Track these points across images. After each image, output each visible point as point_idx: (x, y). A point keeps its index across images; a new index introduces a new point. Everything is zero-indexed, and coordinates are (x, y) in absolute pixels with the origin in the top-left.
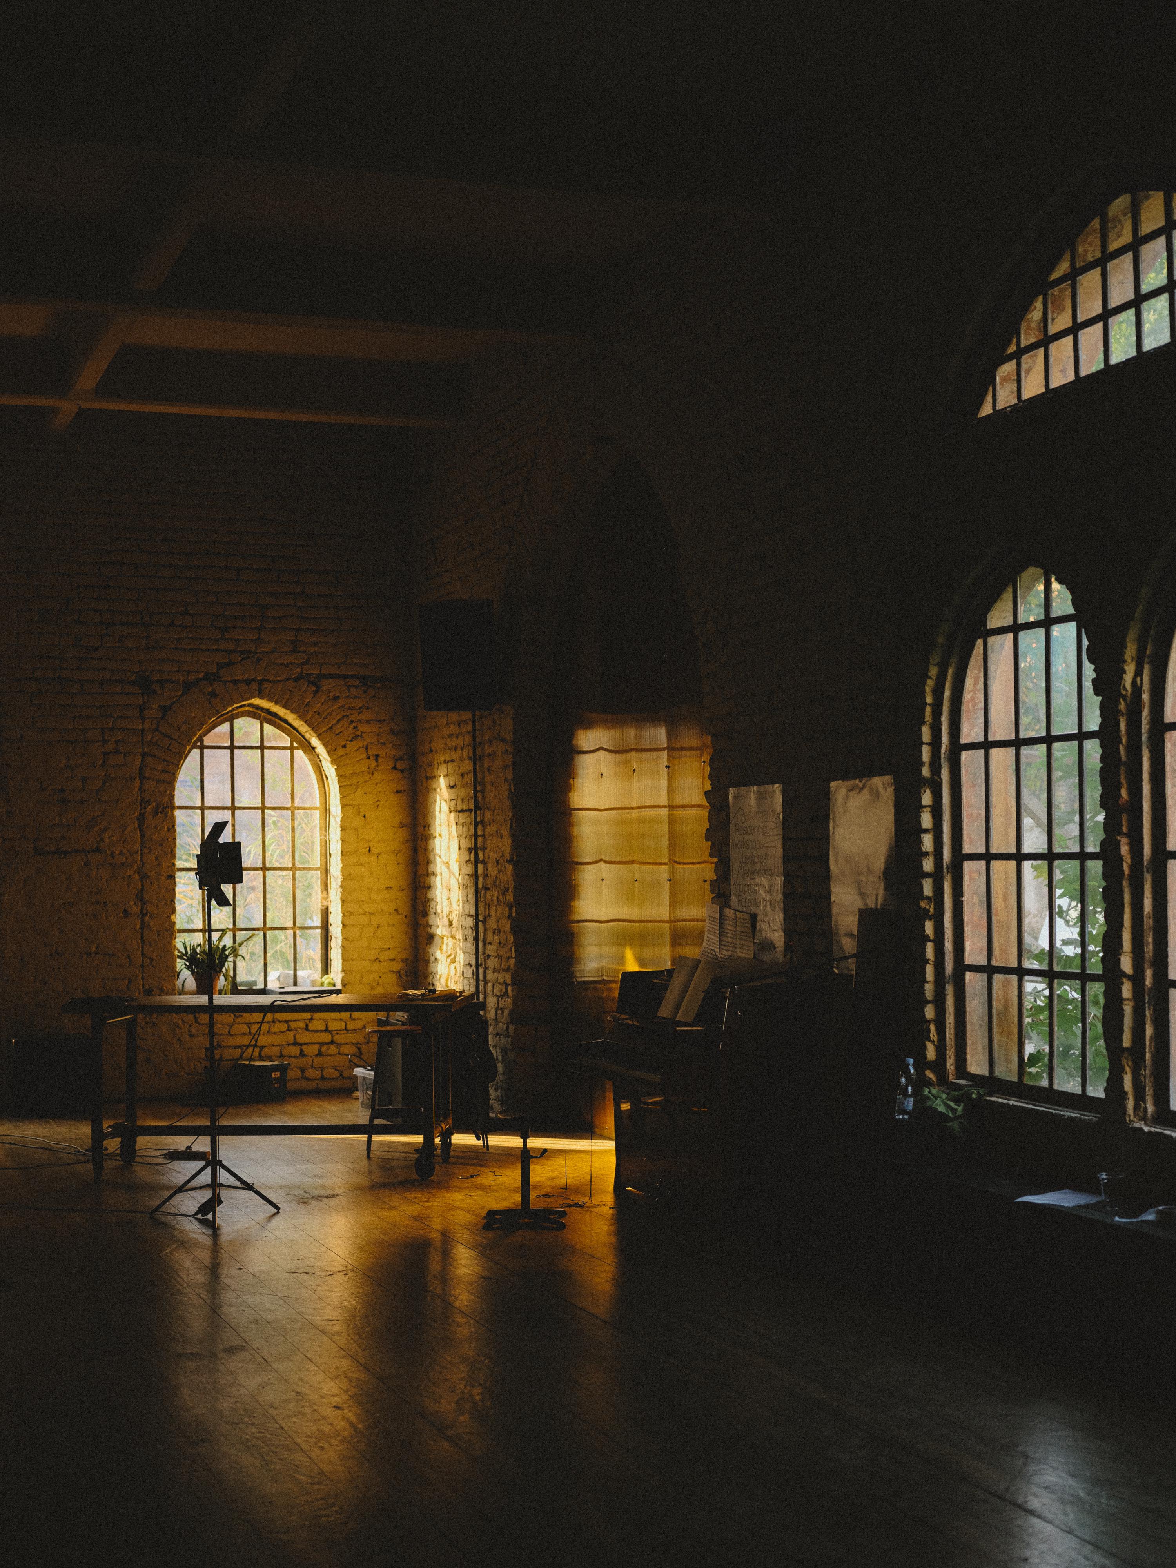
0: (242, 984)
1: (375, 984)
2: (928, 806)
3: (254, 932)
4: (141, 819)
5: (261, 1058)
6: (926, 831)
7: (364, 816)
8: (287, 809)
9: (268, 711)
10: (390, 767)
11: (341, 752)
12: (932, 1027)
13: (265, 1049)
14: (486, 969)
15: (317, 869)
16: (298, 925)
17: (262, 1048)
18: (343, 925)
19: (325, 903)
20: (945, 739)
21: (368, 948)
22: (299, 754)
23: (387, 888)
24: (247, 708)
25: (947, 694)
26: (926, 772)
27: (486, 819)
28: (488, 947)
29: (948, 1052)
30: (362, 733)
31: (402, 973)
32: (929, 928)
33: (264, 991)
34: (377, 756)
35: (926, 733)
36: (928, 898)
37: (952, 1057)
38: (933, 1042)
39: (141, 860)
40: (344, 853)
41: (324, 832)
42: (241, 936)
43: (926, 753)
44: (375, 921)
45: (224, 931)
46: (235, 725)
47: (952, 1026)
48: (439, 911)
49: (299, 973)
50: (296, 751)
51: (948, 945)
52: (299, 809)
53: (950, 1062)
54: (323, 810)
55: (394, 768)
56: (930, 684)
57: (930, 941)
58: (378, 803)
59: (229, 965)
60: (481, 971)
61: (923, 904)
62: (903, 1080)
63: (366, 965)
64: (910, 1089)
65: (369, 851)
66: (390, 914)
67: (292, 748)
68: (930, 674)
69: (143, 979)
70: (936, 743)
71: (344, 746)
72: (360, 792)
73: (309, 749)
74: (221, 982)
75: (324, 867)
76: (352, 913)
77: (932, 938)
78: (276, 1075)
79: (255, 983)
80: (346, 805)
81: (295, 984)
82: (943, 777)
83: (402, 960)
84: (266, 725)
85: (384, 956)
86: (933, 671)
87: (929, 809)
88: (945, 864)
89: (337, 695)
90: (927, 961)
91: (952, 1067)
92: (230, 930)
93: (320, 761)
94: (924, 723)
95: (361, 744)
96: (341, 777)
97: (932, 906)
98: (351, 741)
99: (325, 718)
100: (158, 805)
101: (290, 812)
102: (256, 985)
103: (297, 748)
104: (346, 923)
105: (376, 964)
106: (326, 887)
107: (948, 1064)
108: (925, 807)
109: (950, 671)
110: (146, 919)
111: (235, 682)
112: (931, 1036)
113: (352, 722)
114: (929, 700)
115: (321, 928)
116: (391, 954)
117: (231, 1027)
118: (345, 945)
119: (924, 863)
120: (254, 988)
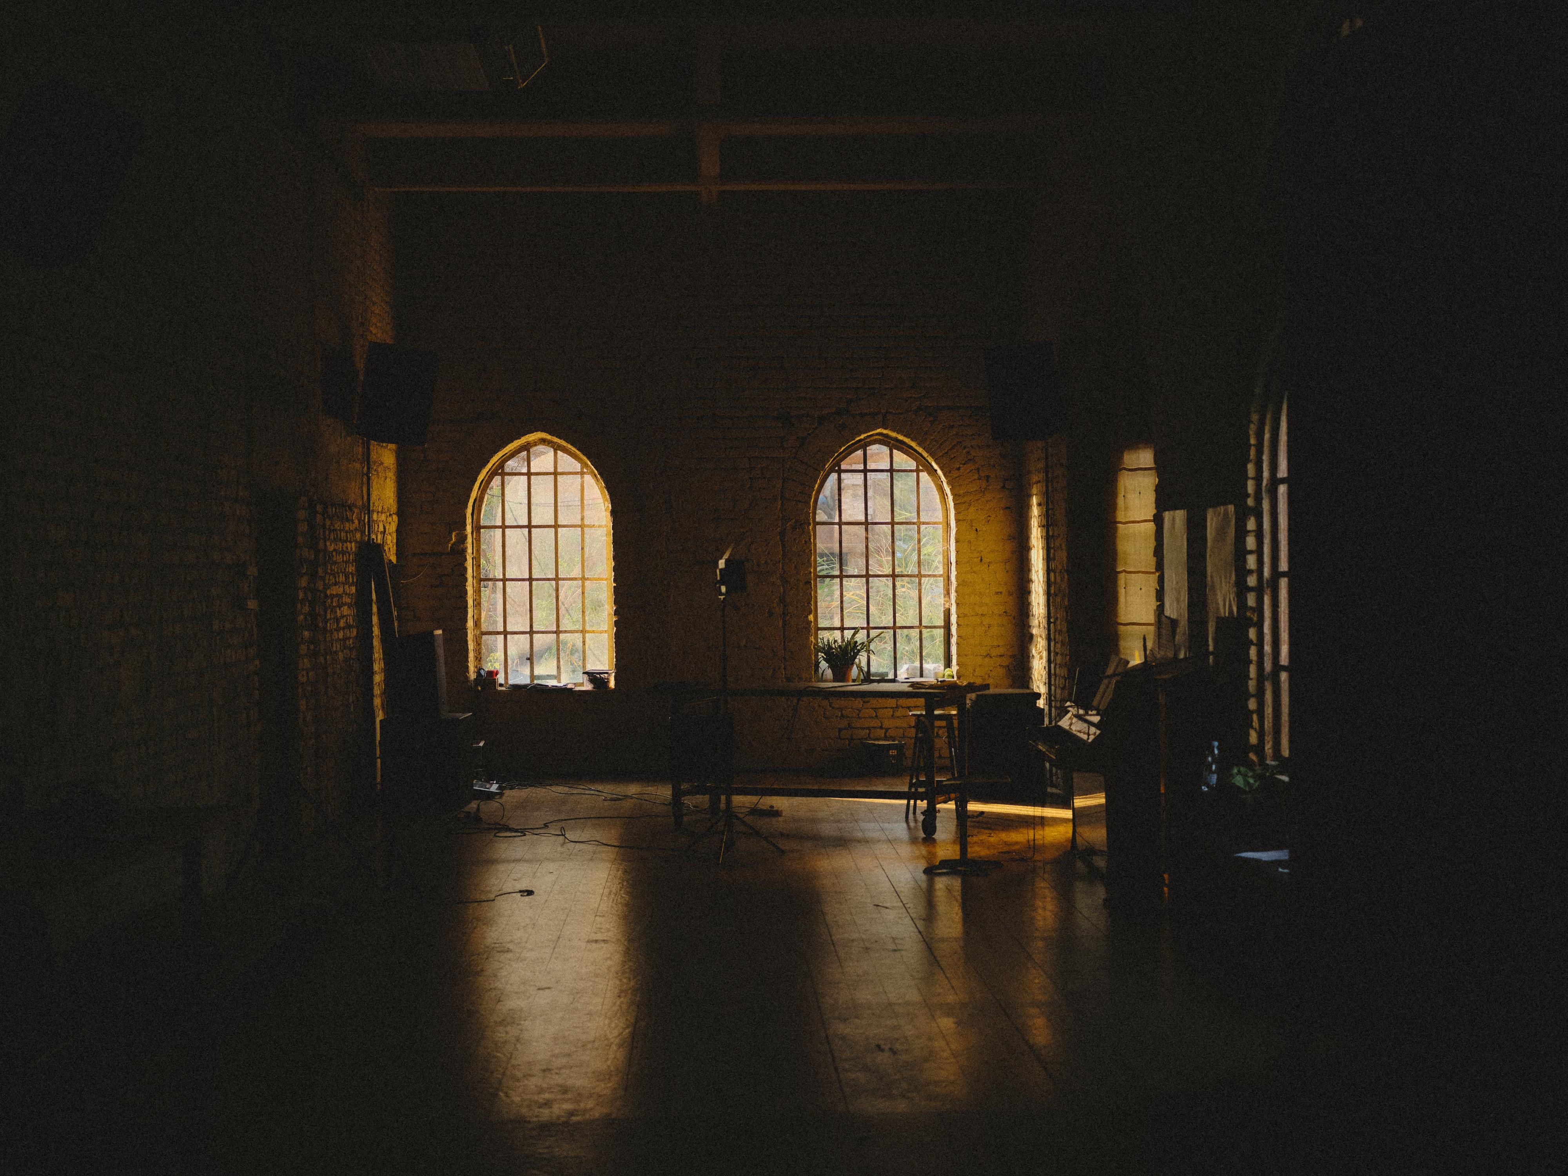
0: (875, 675)
1: (987, 676)
2: (1253, 531)
3: (884, 630)
4: (782, 534)
5: (886, 738)
6: (1251, 552)
7: (977, 530)
8: (914, 523)
9: (896, 440)
10: (999, 487)
11: (955, 474)
12: (1255, 717)
13: (890, 731)
14: (1056, 664)
15: (940, 576)
16: (923, 624)
17: (887, 730)
18: (958, 625)
19: (947, 606)
20: (1266, 474)
21: (980, 644)
22: (924, 476)
23: (997, 593)
24: (877, 437)
25: (1267, 436)
26: (1250, 502)
27: (1055, 534)
28: (1057, 644)
29: (1266, 738)
30: (974, 456)
31: (1010, 667)
32: (1252, 634)
33: (894, 681)
34: (988, 477)
35: (1251, 468)
36: (1251, 608)
37: (1271, 743)
38: (1255, 730)
39: (783, 569)
40: (958, 563)
41: (946, 544)
42: (873, 633)
43: (1251, 487)
44: (987, 621)
45: (856, 630)
46: (868, 452)
47: (1270, 716)
48: (1034, 613)
49: (925, 666)
50: (921, 474)
51: (1267, 648)
52: (924, 523)
53: (1268, 747)
54: (945, 524)
55: (1004, 487)
56: (1253, 429)
57: (1254, 644)
58: (989, 518)
59: (862, 658)
60: (1052, 666)
61: (1248, 614)
62: (1210, 759)
63: (979, 660)
64: (1214, 767)
65: (981, 560)
66: (1000, 615)
67: (917, 471)
68: (1253, 420)
69: (785, 669)
70: (1258, 478)
71: (959, 469)
72: (972, 509)
73: (932, 472)
74: (854, 671)
75: (946, 574)
76: (965, 616)
77: (1255, 642)
78: (893, 752)
79: (887, 674)
80: (960, 520)
81: (921, 676)
82: (1264, 506)
83: (1011, 656)
84: (895, 451)
85: (994, 653)
86: (1255, 417)
87: (1253, 534)
88: (1265, 580)
89: (952, 424)
90: (1251, 662)
91: (1270, 751)
92: (863, 628)
93: (942, 482)
94: (1250, 461)
95: (973, 468)
96: (956, 496)
97: (1256, 615)
98: (964, 464)
99: (941, 444)
100: (797, 521)
101: (916, 526)
102: (888, 676)
103: (922, 471)
104: (959, 623)
105: (987, 660)
106: (948, 593)
107: (1266, 748)
108: (1249, 531)
109: (1269, 416)
110: (788, 618)
111: (862, 415)
112: (1254, 724)
113: (965, 448)
114: (1253, 441)
115: (944, 627)
116: (1001, 651)
117: (860, 711)
118: (959, 643)
119: (1249, 579)
120: (886, 678)
